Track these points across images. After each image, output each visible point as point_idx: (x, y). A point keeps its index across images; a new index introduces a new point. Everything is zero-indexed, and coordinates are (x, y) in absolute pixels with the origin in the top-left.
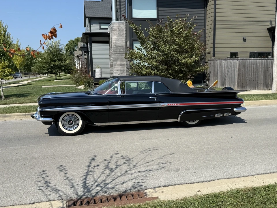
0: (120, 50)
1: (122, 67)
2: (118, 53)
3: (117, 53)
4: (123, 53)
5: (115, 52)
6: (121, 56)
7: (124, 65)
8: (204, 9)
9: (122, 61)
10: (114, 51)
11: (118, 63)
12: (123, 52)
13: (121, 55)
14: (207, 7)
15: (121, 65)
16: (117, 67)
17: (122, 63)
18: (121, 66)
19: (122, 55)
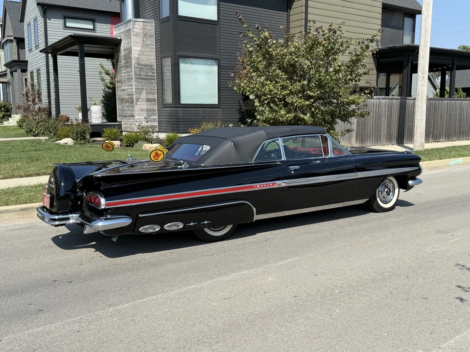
0: (146, 72)
1: (150, 104)
2: (144, 79)
3: (141, 79)
4: (151, 79)
5: (138, 75)
6: (149, 83)
7: (153, 100)
8: (287, 12)
9: (151, 93)
10: (136, 74)
11: (144, 96)
12: (152, 76)
13: (148, 81)
14: (291, 9)
15: (148, 100)
16: (142, 104)
17: (151, 97)
18: (148, 103)
19: (150, 81)
